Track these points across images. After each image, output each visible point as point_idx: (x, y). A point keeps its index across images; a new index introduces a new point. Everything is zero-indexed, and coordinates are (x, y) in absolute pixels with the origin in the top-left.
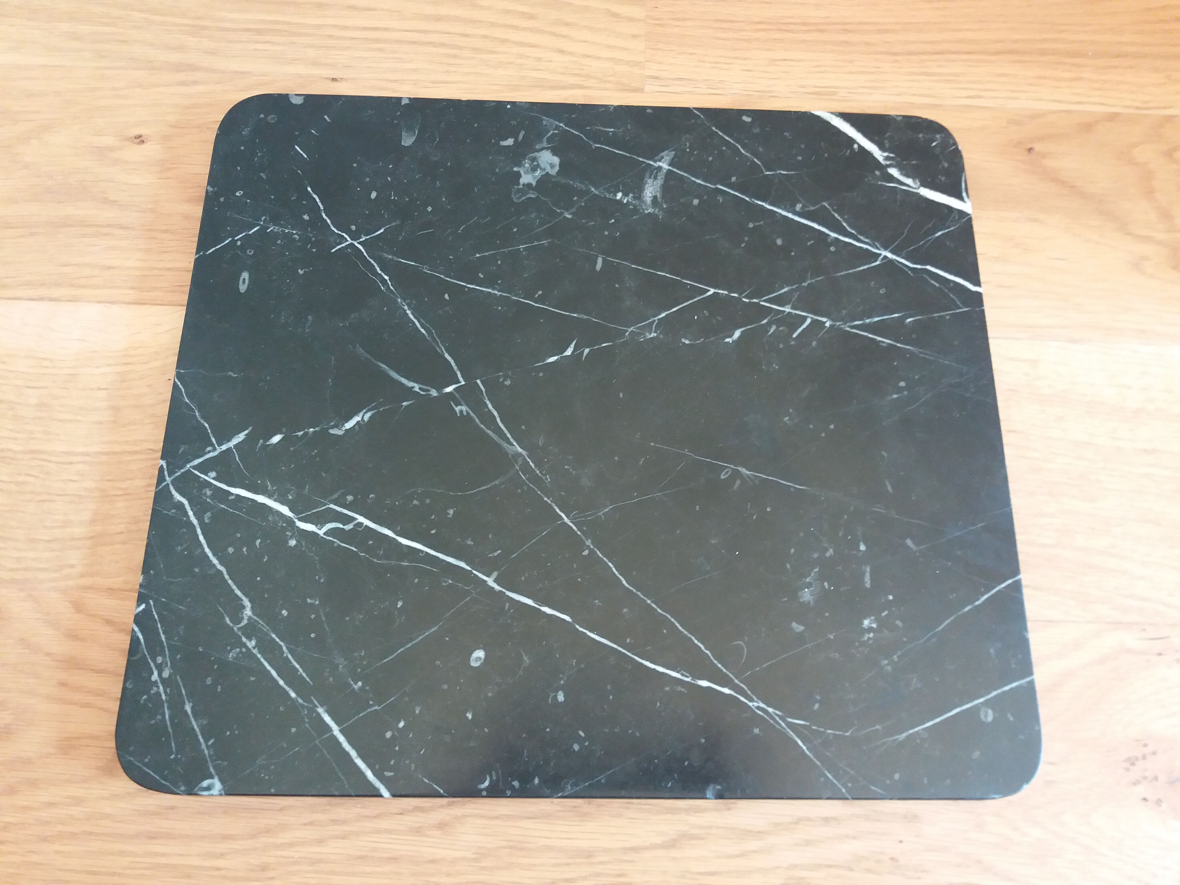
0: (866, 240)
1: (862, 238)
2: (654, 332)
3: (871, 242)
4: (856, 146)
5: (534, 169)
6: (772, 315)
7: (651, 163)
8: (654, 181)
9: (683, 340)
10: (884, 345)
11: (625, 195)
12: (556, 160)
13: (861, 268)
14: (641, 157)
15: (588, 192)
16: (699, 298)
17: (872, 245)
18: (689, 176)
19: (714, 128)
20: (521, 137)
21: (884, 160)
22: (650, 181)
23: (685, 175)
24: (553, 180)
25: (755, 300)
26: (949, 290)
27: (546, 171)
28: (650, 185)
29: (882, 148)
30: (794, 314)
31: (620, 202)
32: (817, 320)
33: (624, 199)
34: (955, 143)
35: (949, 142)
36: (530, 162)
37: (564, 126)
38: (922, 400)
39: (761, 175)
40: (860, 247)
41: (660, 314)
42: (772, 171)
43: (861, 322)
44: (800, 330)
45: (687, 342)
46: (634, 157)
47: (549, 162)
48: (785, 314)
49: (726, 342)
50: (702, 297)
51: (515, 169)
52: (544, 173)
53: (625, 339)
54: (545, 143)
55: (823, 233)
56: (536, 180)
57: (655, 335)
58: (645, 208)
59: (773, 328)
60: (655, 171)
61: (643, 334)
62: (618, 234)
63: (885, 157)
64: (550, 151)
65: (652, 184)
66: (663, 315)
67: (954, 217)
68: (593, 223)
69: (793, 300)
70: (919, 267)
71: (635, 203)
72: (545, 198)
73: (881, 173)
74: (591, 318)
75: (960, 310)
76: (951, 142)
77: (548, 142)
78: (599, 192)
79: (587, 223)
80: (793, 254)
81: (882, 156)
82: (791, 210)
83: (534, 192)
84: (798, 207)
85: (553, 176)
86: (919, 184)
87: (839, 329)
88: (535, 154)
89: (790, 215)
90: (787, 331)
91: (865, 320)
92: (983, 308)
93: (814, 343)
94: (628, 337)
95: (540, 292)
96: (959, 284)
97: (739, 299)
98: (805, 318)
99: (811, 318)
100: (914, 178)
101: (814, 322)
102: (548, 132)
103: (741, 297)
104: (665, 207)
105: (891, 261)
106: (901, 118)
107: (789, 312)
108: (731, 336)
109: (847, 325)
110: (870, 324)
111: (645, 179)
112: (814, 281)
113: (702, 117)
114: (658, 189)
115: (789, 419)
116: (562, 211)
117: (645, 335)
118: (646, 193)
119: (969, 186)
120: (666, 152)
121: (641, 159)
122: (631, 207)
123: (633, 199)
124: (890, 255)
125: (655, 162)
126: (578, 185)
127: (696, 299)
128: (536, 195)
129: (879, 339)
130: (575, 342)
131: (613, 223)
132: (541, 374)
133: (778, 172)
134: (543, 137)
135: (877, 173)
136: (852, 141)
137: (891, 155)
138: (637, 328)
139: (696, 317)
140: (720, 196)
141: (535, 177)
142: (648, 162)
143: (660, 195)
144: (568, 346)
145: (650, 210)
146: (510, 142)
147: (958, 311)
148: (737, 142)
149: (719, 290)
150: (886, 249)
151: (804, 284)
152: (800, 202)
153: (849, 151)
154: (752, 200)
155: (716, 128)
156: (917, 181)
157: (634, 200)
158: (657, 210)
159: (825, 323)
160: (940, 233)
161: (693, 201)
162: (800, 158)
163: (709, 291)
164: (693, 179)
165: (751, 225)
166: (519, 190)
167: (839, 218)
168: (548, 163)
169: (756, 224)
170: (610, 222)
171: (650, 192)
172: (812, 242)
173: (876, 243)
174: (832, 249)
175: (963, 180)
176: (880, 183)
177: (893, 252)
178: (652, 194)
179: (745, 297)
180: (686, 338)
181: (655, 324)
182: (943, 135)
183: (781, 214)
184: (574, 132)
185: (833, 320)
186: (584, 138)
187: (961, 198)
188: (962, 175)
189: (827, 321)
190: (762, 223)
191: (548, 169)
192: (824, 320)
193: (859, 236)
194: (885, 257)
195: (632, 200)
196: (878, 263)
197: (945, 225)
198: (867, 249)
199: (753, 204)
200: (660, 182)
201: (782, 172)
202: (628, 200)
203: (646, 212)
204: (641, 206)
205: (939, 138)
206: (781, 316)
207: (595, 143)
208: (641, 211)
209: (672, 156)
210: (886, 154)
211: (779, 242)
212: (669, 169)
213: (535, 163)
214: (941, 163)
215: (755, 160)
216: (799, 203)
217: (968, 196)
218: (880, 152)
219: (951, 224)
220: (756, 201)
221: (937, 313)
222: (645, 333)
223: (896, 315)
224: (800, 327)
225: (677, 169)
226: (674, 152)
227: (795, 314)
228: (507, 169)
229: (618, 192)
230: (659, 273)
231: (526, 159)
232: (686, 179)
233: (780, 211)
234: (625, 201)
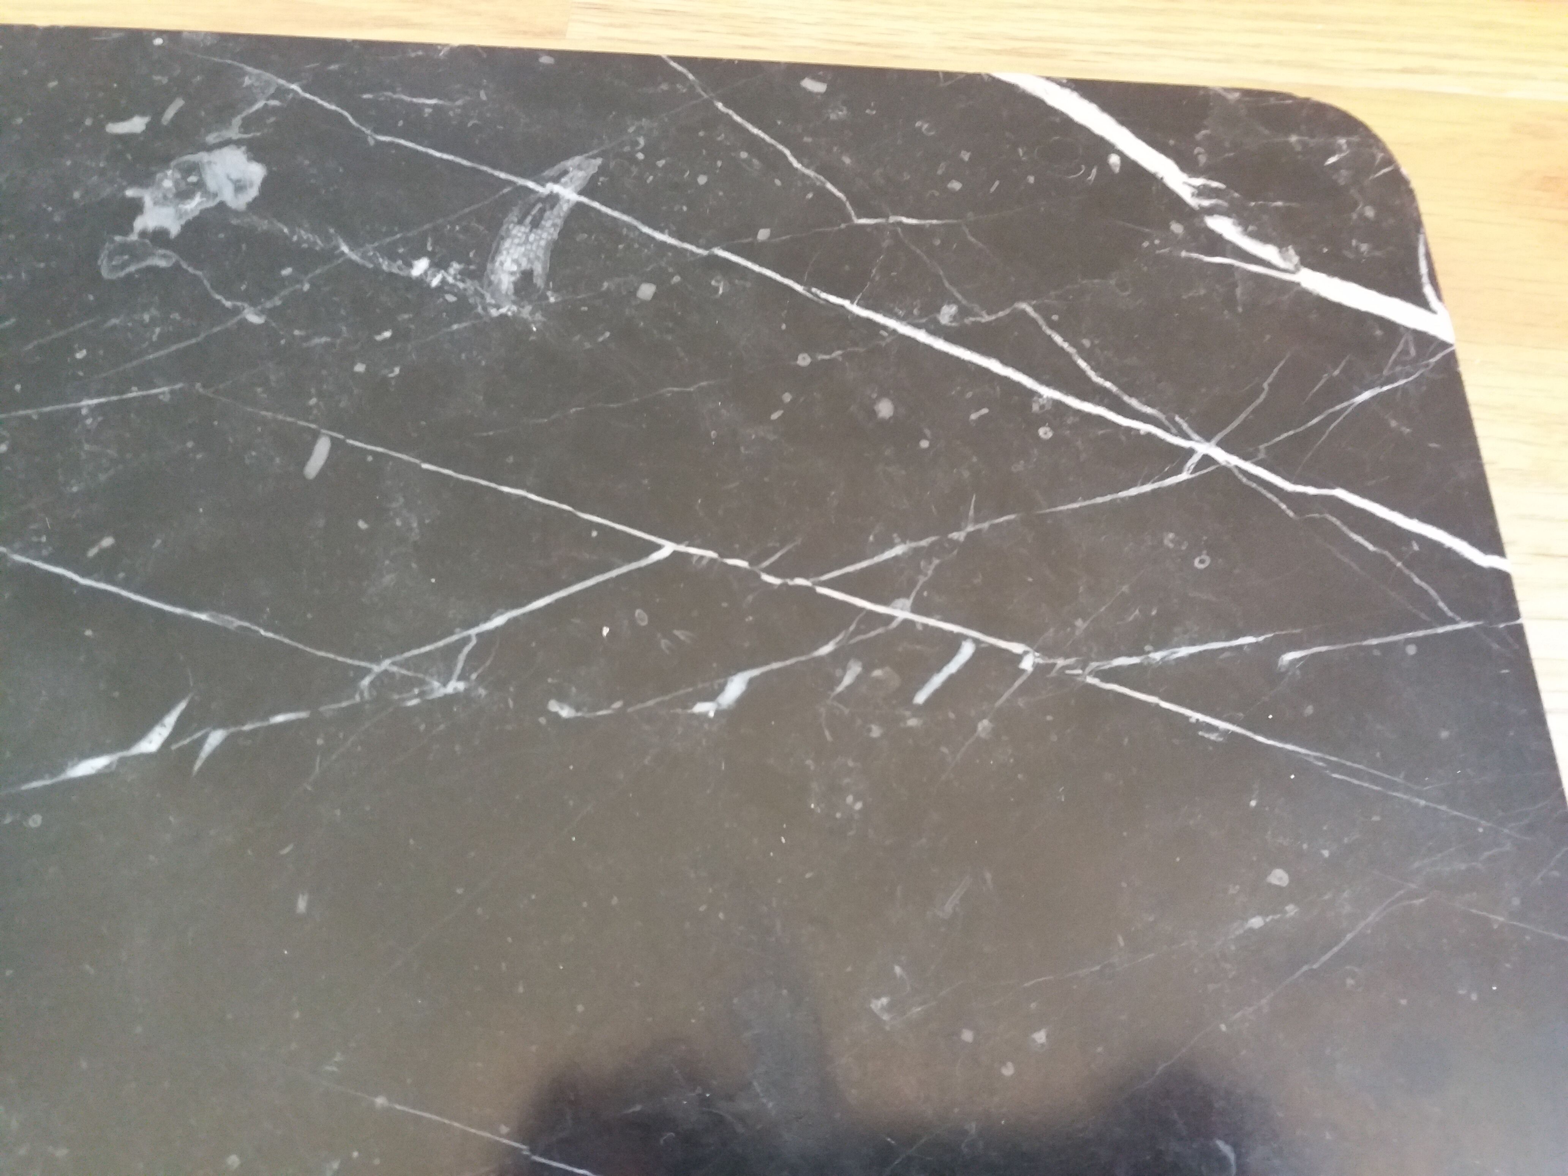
0: (1149, 410)
1: (1134, 403)
2: (460, 678)
3: (1161, 416)
4: (1114, 160)
5: (184, 194)
6: (852, 628)
7: (531, 185)
8: (531, 231)
9: (554, 706)
10: (1213, 737)
11: (439, 264)
12: (256, 172)
13: (1133, 491)
14: (501, 170)
15: (332, 254)
16: (624, 569)
17: (1167, 423)
18: (635, 223)
19: (720, 105)
20: (170, 113)
21: (1193, 195)
22: (519, 232)
23: (625, 218)
24: (234, 222)
25: (800, 581)
26: (1408, 565)
27: (217, 200)
28: (516, 241)
29: (1187, 165)
30: (920, 628)
31: (420, 283)
32: (993, 647)
33: (434, 276)
34: (1389, 160)
35: (1373, 157)
36: (178, 176)
37: (299, 90)
38: (1349, 937)
39: (843, 226)
40: (1129, 429)
41: (487, 619)
42: (876, 218)
43: (1135, 660)
44: (937, 680)
45: (566, 712)
46: (484, 168)
47: (235, 176)
48: (894, 624)
49: (693, 715)
50: (634, 566)
51: (130, 193)
52: (211, 204)
53: (357, 698)
54: (236, 130)
55: (1018, 385)
56: (183, 222)
57: (461, 686)
58: (493, 302)
59: (854, 670)
60: (539, 205)
61: (421, 683)
62: (397, 370)
63: (1198, 188)
64: (243, 148)
65: (524, 238)
66: (498, 621)
67: (1405, 352)
68: (324, 340)
69: (922, 580)
70: (1311, 490)
71: (465, 289)
72: (196, 268)
73: (1185, 228)
74: (255, 628)
75: (1449, 628)
76: (1380, 155)
77: (246, 126)
78: (364, 256)
79: (307, 338)
80: (924, 444)
81: (1190, 185)
82: (924, 320)
83: (168, 252)
84: (947, 314)
85: (236, 213)
86: (1296, 259)
87: (1064, 680)
88: (203, 157)
89: (921, 336)
90: (895, 682)
91: (1149, 652)
92: (1518, 622)
93: (984, 726)
94: (366, 695)
95: (108, 542)
96: (1437, 546)
97: (751, 576)
98: (953, 643)
99: (976, 641)
100: (1281, 245)
101: (983, 653)
102: (251, 103)
103: (756, 569)
104: (552, 300)
105: (1225, 471)
106: (1237, 95)
107: (906, 622)
108: (711, 696)
109: (1088, 670)
110: (1164, 664)
111: (505, 227)
112: (985, 525)
113: (691, 77)
114: (540, 253)
115: (889, 1008)
116: (239, 304)
117: (426, 688)
118: (502, 264)
119: (1438, 268)
120: (577, 159)
121: (503, 175)
122: (451, 298)
123: (459, 277)
124: (1222, 457)
125: (542, 182)
126: (304, 236)
127: (614, 573)
128: (174, 260)
129: (1195, 716)
130: (182, 706)
131: (385, 341)
132: (35, 821)
133: (892, 219)
134: (233, 115)
135: (1177, 228)
136: (1104, 147)
137: (1215, 184)
138: (403, 664)
139: (606, 631)
140: (719, 277)
141: (180, 215)
142: (521, 181)
143: (544, 268)
144: (155, 719)
145: (508, 309)
146: (137, 125)
147: (1440, 630)
148: (781, 142)
149: (689, 545)
150: (1207, 437)
151: (958, 536)
152: (954, 301)
153: (1094, 171)
154: (814, 290)
155: (726, 105)
156: (1291, 251)
157: (463, 281)
158: (528, 308)
159: (1019, 658)
160: (1366, 395)
161: (637, 289)
162: (956, 185)
163: (658, 547)
164: (646, 230)
165: (804, 360)
166: (125, 248)
167: (1066, 345)
168: (231, 180)
169: (821, 357)
170: (379, 338)
171: (516, 261)
172: (985, 411)
173: (1177, 419)
174: (1045, 433)
175: (1421, 250)
176: (1184, 254)
177: (1226, 445)
178: (519, 265)
179: (769, 571)
180: (562, 698)
181: (466, 650)
182: (1355, 139)
183: (894, 332)
184: (326, 104)
185: (1044, 650)
186: (351, 119)
187: (1422, 302)
188: (1417, 240)
189: (1026, 653)
190: (837, 353)
191: (228, 196)
192: (1016, 648)
193: (1126, 398)
194: (1207, 460)
195: (455, 278)
196: (1184, 476)
197: (1380, 370)
198: (1149, 435)
199: (817, 303)
200: (549, 231)
201: (905, 220)
202: (444, 281)
203: (494, 312)
204: (482, 297)
205: (1345, 147)
206: (880, 630)
207: (377, 131)
208: (480, 309)
209: (593, 170)
210: (1199, 181)
211: (885, 409)
212: (579, 205)
213: (193, 179)
214: (1356, 204)
215: (829, 186)
216: (949, 303)
217: (1439, 297)
218: (1184, 177)
219: (1398, 369)
220: (824, 295)
221: (1376, 635)
222: (428, 679)
223: (1249, 640)
224: (939, 670)
225: (603, 203)
226: (599, 161)
227: (925, 626)
228: (107, 191)
229: (418, 257)
230: (506, 489)
231: (168, 168)
232: (625, 231)
233: (891, 323)
234: (435, 282)
